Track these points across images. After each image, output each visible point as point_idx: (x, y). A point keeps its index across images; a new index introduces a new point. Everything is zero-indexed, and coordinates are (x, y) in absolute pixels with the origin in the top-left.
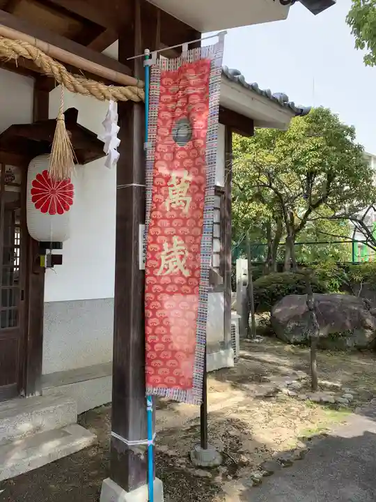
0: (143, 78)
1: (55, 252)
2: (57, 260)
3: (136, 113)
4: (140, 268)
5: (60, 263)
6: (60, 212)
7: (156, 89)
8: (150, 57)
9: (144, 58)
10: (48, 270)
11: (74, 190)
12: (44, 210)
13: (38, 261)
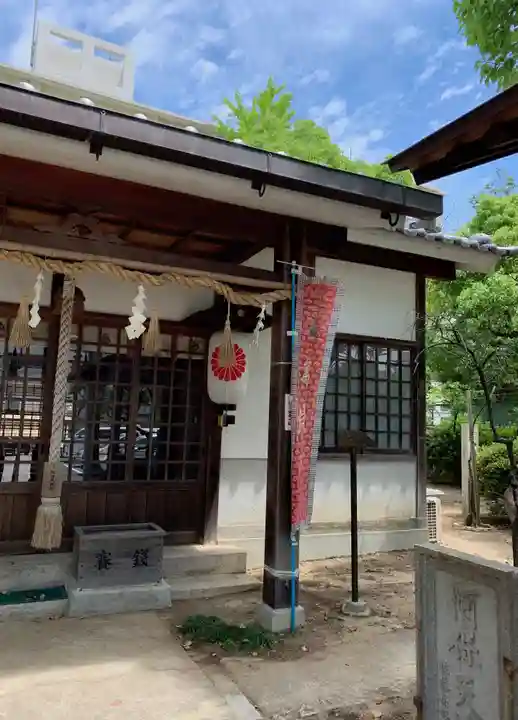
0: (290, 282)
1: (230, 413)
2: (231, 420)
3: (284, 310)
4: (286, 429)
5: (233, 423)
6: (234, 378)
7: (300, 294)
8: (297, 268)
9: (291, 267)
10: (224, 428)
11: (246, 359)
12: (221, 378)
13: (216, 421)
